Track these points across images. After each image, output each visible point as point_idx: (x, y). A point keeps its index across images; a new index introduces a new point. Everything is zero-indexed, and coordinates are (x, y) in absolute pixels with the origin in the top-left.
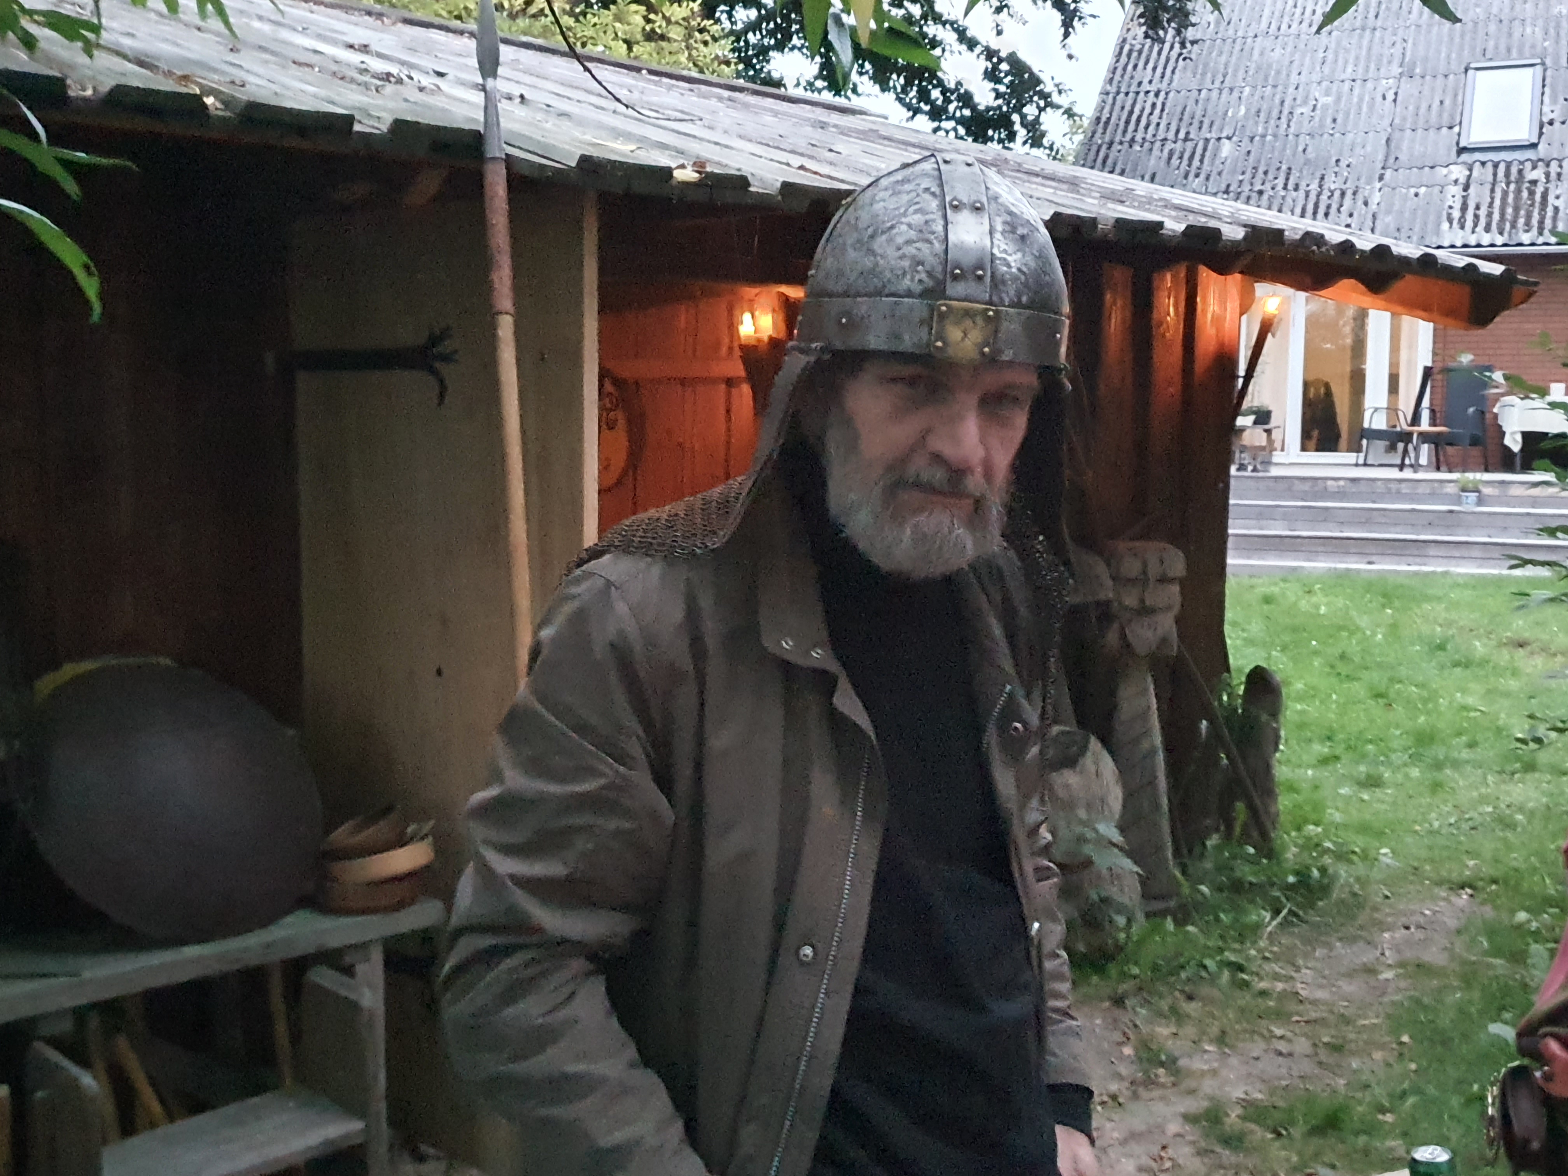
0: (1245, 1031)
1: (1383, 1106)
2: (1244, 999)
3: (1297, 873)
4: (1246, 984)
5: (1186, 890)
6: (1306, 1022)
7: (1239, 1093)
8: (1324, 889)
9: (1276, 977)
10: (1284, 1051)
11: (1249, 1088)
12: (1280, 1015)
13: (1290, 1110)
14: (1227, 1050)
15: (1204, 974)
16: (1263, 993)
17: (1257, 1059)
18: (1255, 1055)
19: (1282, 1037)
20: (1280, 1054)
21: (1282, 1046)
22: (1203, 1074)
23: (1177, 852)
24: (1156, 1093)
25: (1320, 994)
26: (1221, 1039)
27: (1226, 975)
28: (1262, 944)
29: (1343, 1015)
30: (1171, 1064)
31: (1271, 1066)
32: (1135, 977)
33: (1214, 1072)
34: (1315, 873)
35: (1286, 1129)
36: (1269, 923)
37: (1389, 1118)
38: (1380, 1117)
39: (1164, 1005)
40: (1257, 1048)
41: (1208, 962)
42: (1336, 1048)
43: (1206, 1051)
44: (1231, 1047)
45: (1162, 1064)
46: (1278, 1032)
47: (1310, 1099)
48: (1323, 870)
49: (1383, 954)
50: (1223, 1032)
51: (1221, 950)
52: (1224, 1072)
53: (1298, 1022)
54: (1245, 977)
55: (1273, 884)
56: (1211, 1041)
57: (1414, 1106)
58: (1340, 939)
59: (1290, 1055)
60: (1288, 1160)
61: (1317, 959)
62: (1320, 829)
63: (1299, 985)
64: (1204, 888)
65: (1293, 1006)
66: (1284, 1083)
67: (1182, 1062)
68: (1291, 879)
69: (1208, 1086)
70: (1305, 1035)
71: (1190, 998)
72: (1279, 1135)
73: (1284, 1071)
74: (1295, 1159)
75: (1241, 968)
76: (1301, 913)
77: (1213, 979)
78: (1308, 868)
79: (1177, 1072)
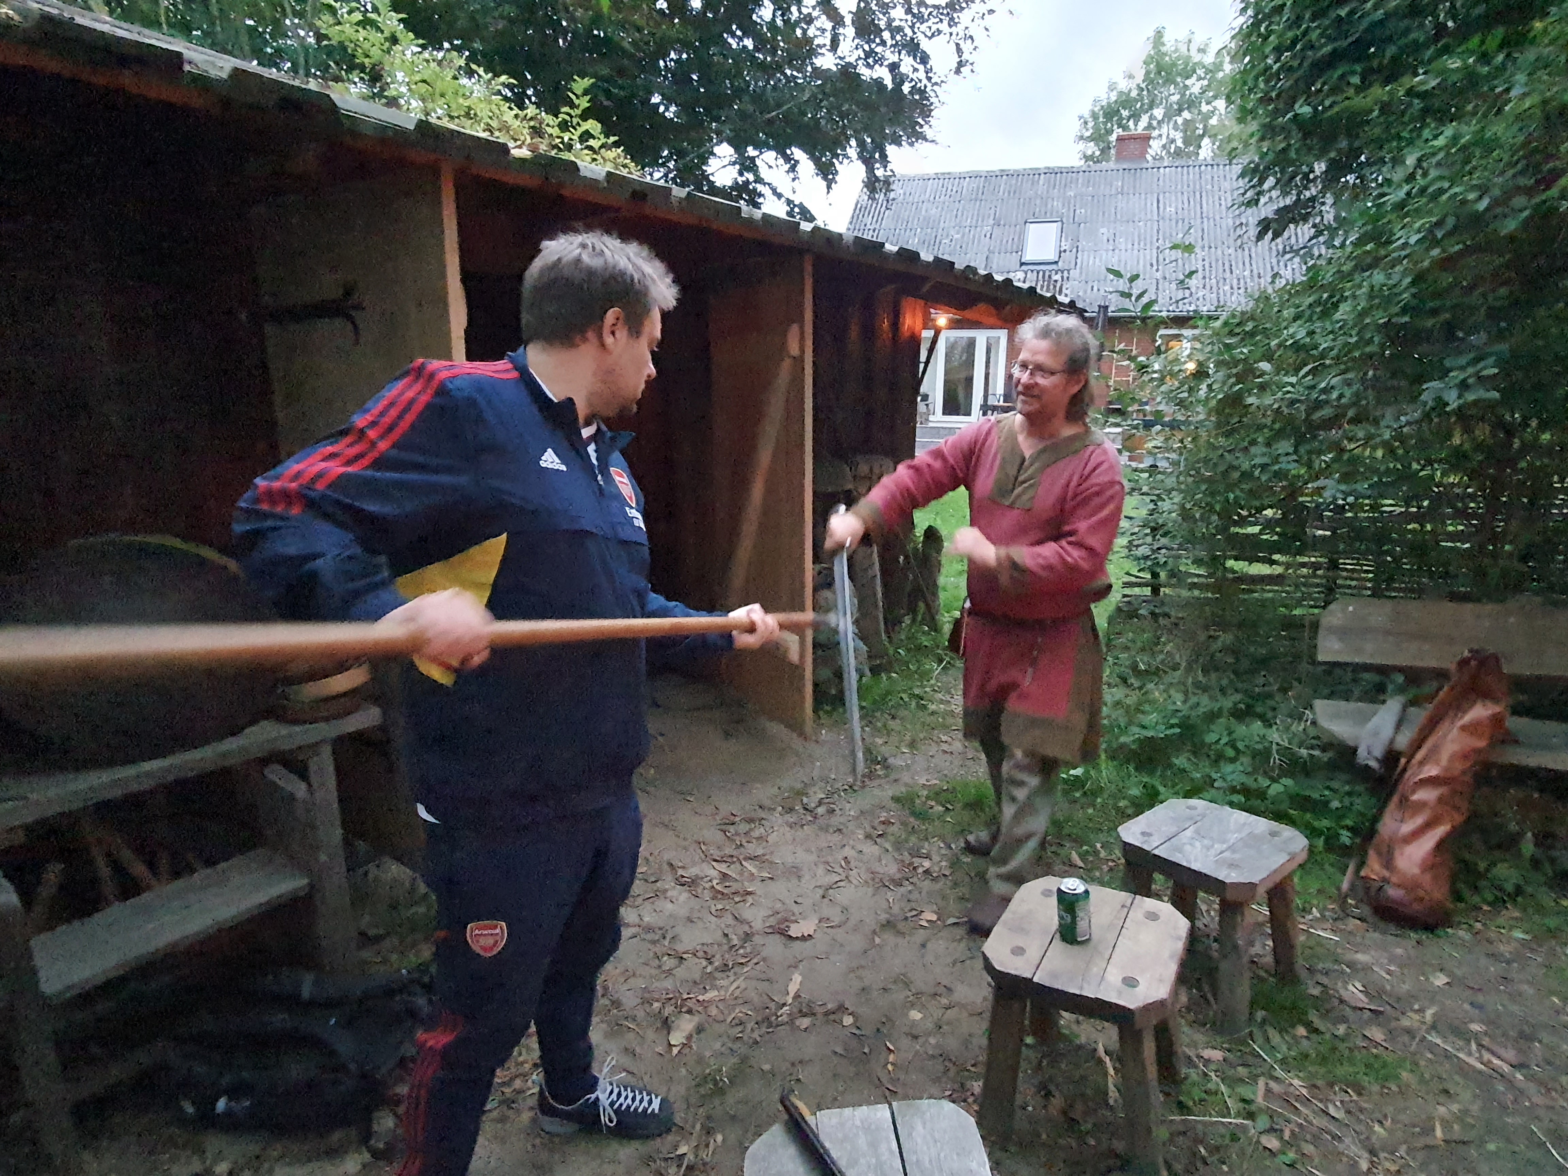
0: (925, 738)
2: (924, 716)
4: (925, 708)
5: (891, 652)
7: (924, 781)
9: (942, 702)
11: (930, 777)
12: (944, 726)
14: (915, 752)
15: (901, 703)
16: (934, 713)
22: (902, 768)
23: (887, 632)
24: (876, 783)
26: (912, 745)
27: (913, 702)
28: (933, 682)
30: (884, 762)
31: (940, 761)
33: (908, 767)
35: (951, 804)
36: (936, 669)
39: (879, 724)
40: (933, 749)
41: (904, 696)
43: (903, 753)
44: (918, 750)
45: (879, 763)
47: (964, 784)
50: (913, 740)
51: (910, 688)
52: (914, 767)
54: (924, 703)
55: (938, 647)
56: (906, 746)
64: (901, 651)
66: (949, 772)
67: (891, 761)
69: (906, 778)
71: (893, 718)
72: (947, 808)
73: (948, 764)
75: (922, 698)
76: (953, 662)
77: (907, 705)
79: (887, 767)
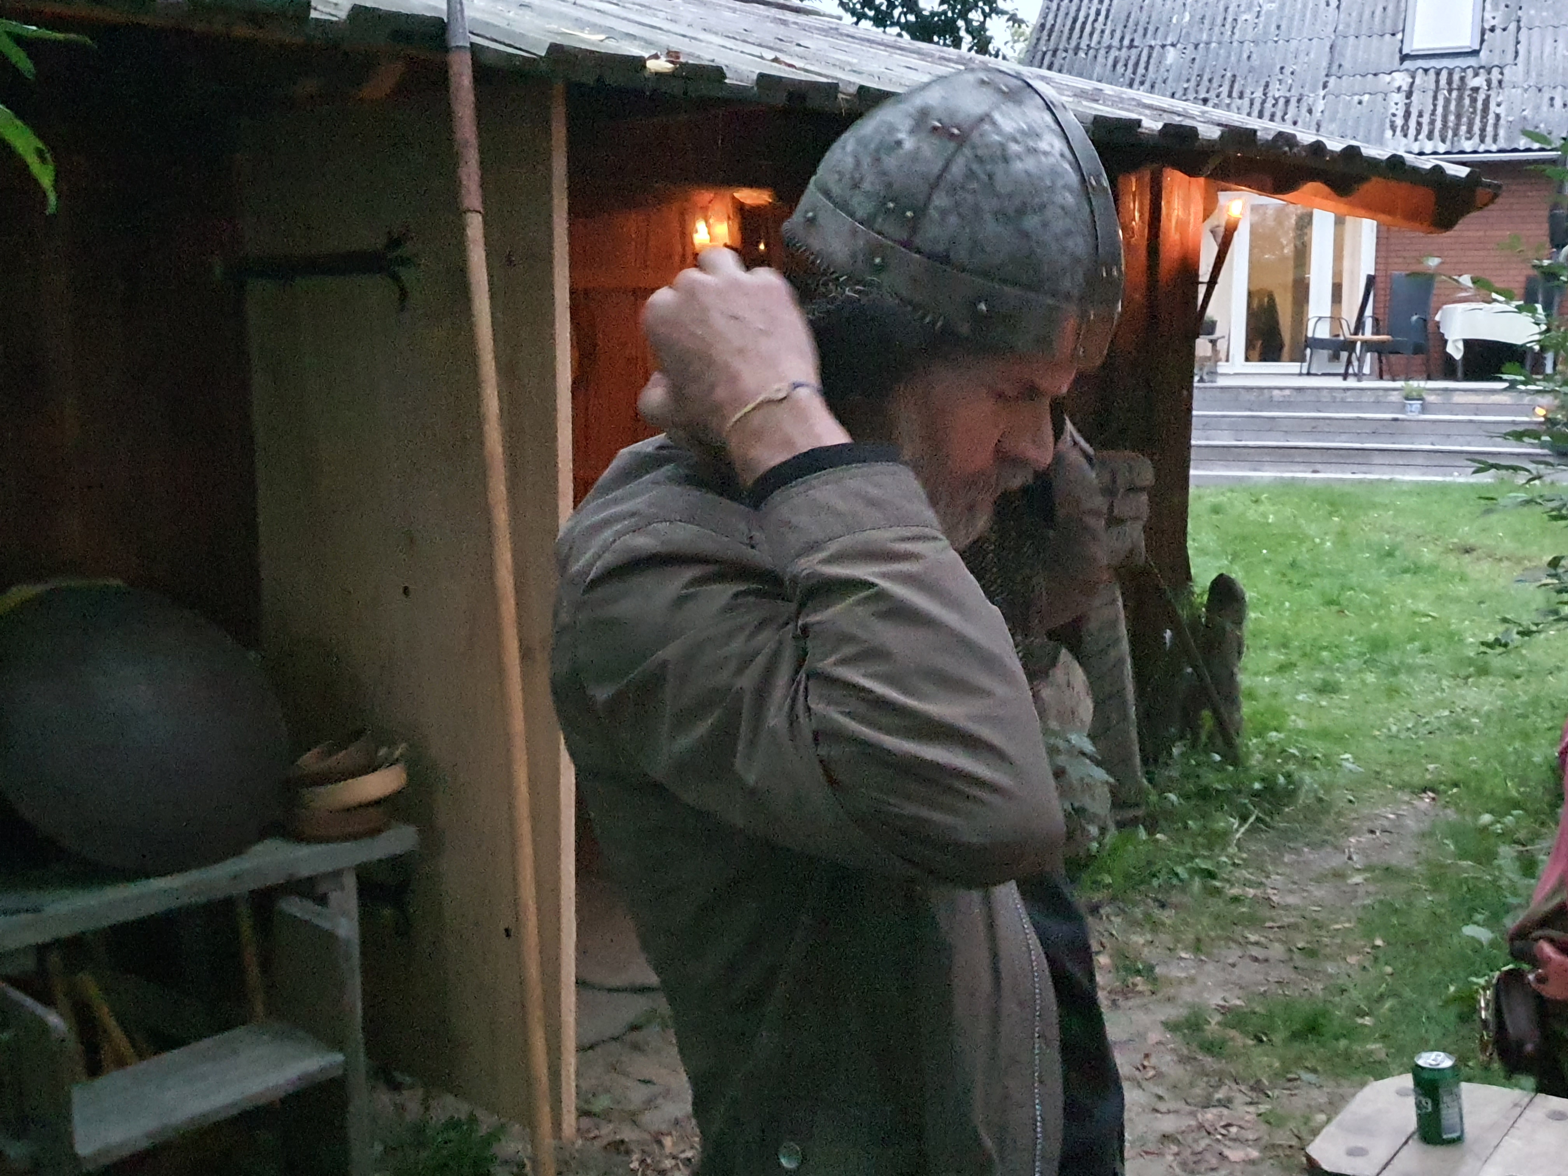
0: (1219, 938)
1: (1361, 1009)
2: (1217, 905)
3: (1263, 780)
4: (1218, 891)
5: (1153, 798)
6: (1279, 927)
7: (1216, 1000)
8: (1291, 794)
9: (1247, 883)
10: (1260, 957)
11: (1227, 995)
12: (1253, 921)
13: (1271, 1016)
14: (1203, 958)
15: (1175, 881)
16: (1236, 899)
17: (1233, 965)
18: (1230, 961)
19: (1257, 943)
20: (1256, 959)
21: (1255, 952)
22: (1180, 982)
23: (1145, 761)
24: (1138, 1001)
25: (1291, 900)
26: (1197, 946)
27: (1197, 884)
28: (1233, 850)
29: (1315, 920)
30: (1149, 972)
31: (1249, 973)
32: (1109, 886)
33: (1192, 980)
34: (1281, 780)
35: (1266, 1035)
36: (1237, 830)
37: (1367, 1021)
38: (1360, 1021)
39: (1138, 913)
40: (1233, 954)
41: (1179, 870)
42: (1310, 953)
43: (1181, 958)
44: (1208, 955)
45: (1138, 972)
46: (1253, 938)
47: (1288, 1006)
48: (1288, 776)
49: (1350, 858)
50: (1198, 940)
51: (1191, 858)
52: (1201, 980)
53: (1271, 928)
54: (1217, 884)
55: (1239, 792)
56: (1185, 949)
57: (1391, 1010)
58: (1308, 845)
59: (1266, 960)
60: (1270, 1066)
61: (1286, 864)
62: (1282, 736)
63: (1270, 891)
64: (1172, 797)
65: (1266, 912)
66: (1262, 989)
67: (1159, 970)
68: (1257, 786)
69: (1187, 994)
70: (1279, 940)
71: (1163, 906)
72: (1261, 1041)
73: (1260, 977)
74: (1277, 1064)
75: (1211, 875)
76: (1268, 819)
77: (1184, 887)
78: (1274, 775)
79: (1155, 980)
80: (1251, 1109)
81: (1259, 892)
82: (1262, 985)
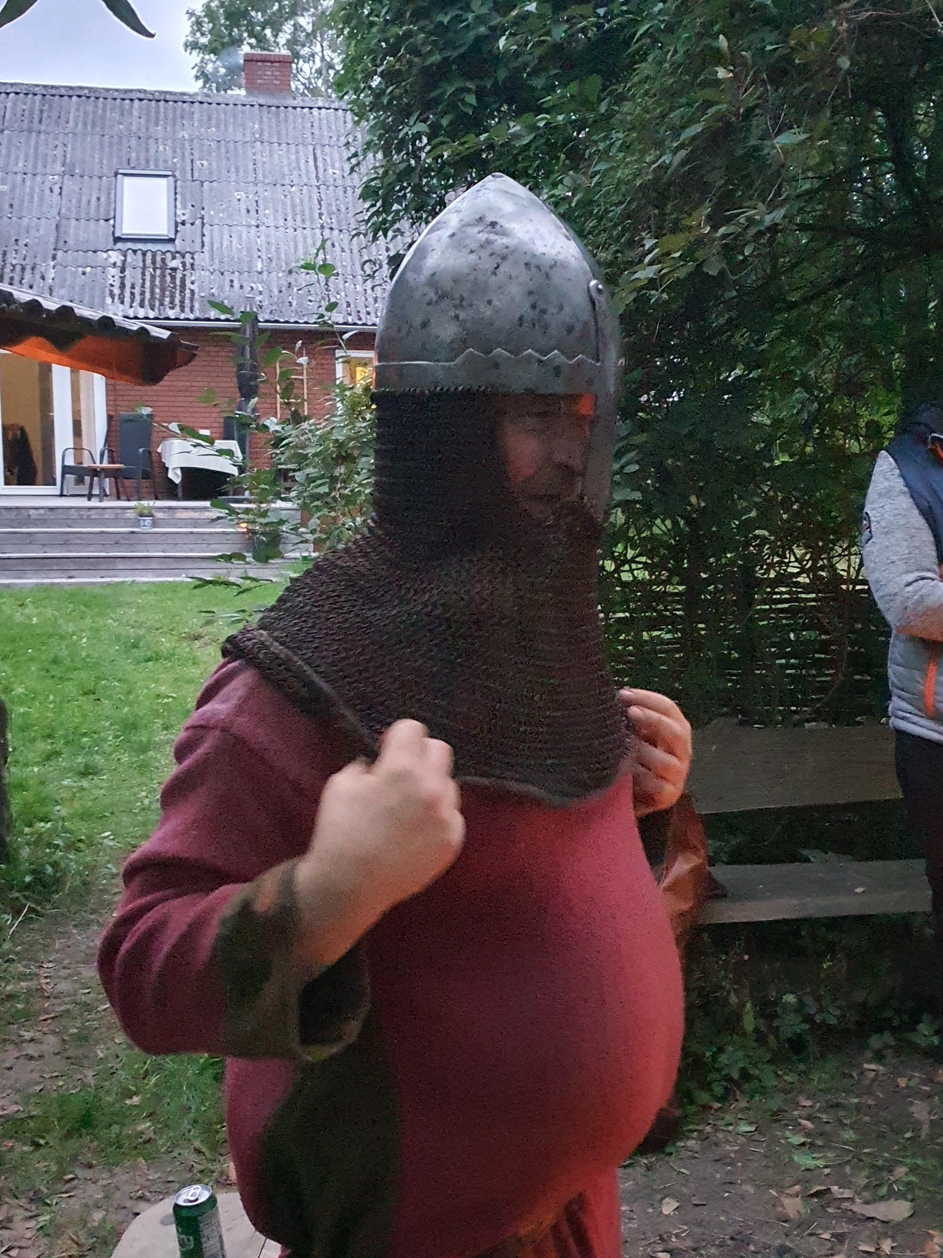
1: (129, 1090)
3: (33, 872)
6: (53, 1018)
8: (59, 881)
10: (36, 1055)
16: (11, 997)
17: (10, 1069)
18: (8, 1064)
19: (32, 1040)
20: (31, 1058)
21: (31, 1050)
25: (63, 986)
28: (7, 947)
29: (86, 1004)
34: (49, 870)
37: (136, 1100)
38: (128, 1102)
40: (9, 1057)
42: (83, 1038)
46: (27, 1035)
48: (55, 865)
53: (45, 1020)
57: (156, 1085)
58: (75, 926)
59: (41, 1057)
60: (48, 1172)
61: (57, 952)
62: (49, 825)
63: (44, 981)
65: (38, 1004)
66: (38, 1088)
68: (28, 879)
70: (54, 1032)
73: (36, 1075)
74: (54, 1168)
78: (43, 866)
80: (32, 1224)
81: (33, 984)
82: (38, 1083)
